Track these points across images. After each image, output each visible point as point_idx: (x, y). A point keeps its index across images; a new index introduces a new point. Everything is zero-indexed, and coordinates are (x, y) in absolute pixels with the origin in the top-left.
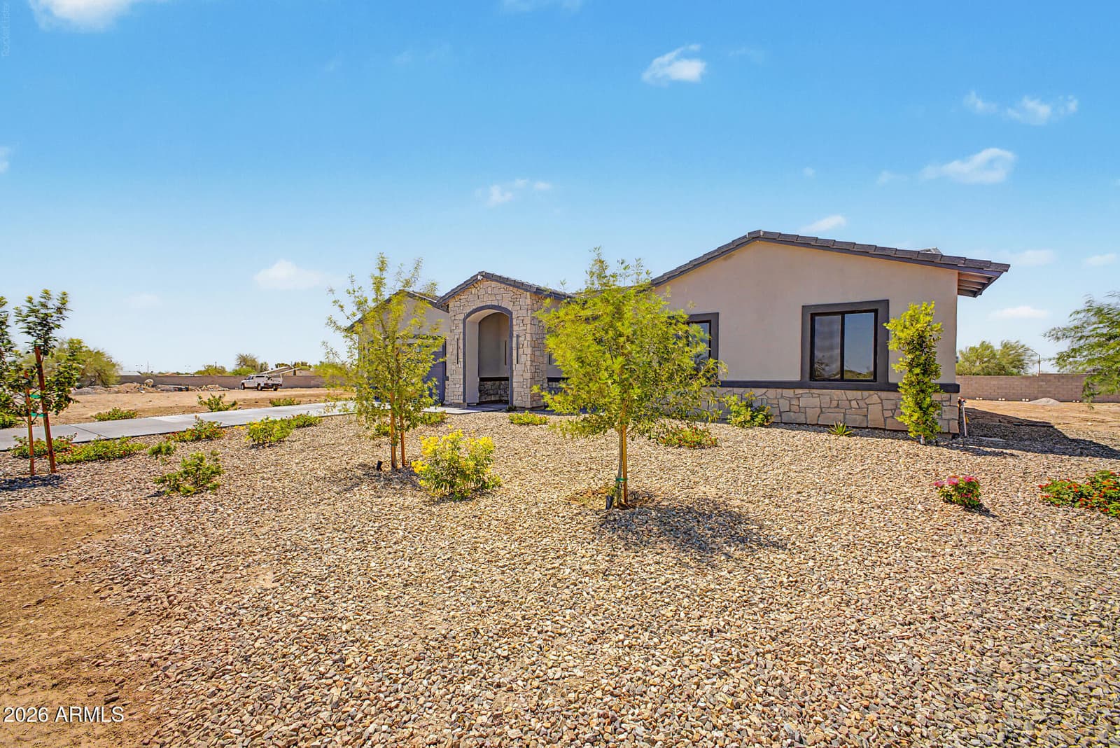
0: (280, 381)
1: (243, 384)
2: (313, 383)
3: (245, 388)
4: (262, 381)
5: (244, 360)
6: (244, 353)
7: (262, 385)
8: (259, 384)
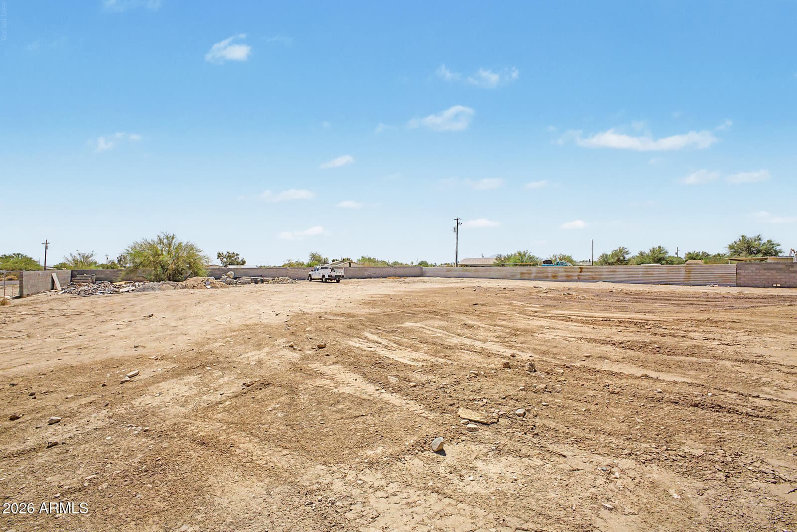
0: (341, 272)
1: (310, 275)
2: (366, 273)
3: (311, 280)
4: (327, 273)
5: (314, 257)
6: (314, 252)
7: (327, 277)
8: (324, 276)
